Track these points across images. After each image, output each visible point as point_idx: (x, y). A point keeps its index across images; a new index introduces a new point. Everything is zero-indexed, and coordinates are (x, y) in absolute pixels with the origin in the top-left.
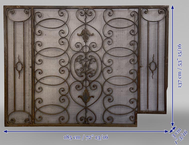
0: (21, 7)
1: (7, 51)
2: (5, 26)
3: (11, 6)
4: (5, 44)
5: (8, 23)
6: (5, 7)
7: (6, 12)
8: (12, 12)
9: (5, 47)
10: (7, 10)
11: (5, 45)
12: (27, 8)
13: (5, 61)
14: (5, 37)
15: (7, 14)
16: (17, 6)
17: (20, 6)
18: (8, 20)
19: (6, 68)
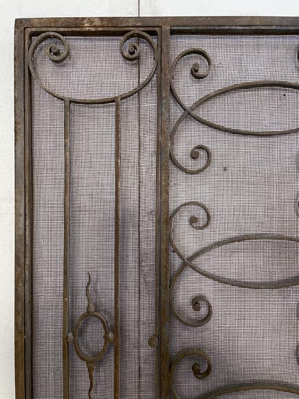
0: (105, 23)
1: (28, 255)
2: (21, 126)
3: (56, 20)
4: (22, 218)
5: (36, 109)
6: (20, 24)
7: (28, 54)
8: (57, 54)
9: (21, 232)
10: (34, 43)
11: (22, 225)
12: (136, 31)
13: (20, 306)
14: (21, 181)
15: (33, 62)
16: (83, 19)
17: (102, 19)
18: (36, 93)
19: (21, 344)
